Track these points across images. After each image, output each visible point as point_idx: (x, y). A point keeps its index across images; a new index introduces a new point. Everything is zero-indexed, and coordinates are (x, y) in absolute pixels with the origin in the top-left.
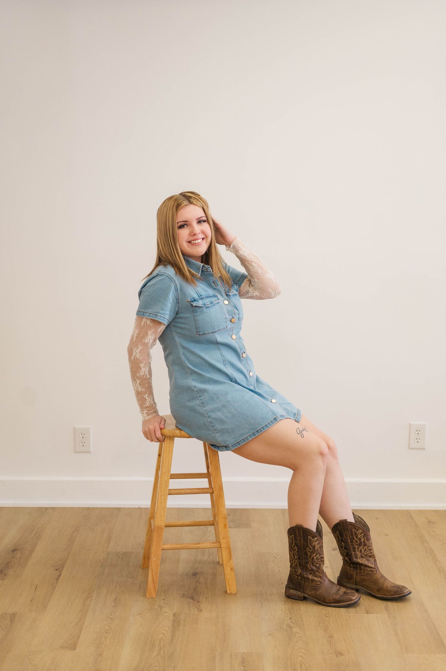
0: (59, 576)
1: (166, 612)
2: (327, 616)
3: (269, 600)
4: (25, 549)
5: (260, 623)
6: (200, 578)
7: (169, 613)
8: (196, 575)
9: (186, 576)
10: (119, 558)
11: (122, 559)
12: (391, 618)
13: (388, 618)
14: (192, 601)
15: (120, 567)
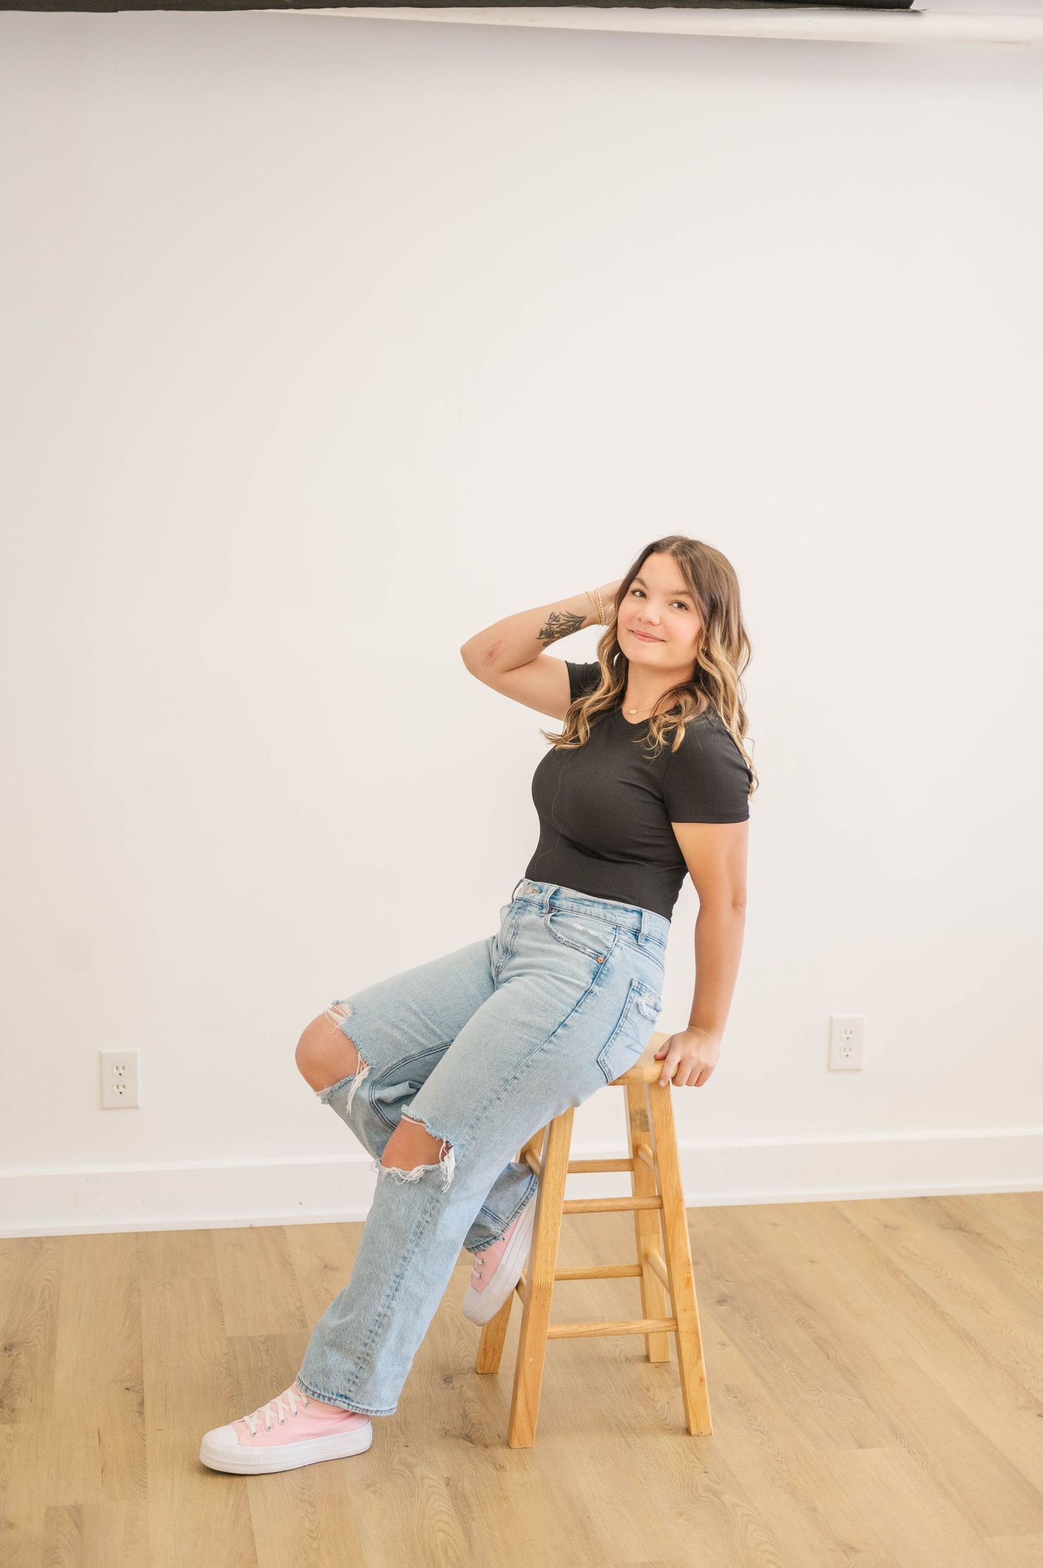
0: (142, 1404)
1: (426, 1478)
2: (780, 1459)
3: (636, 1429)
4: (32, 1344)
5: (646, 1488)
6: (464, 1388)
7: (433, 1479)
8: (451, 1382)
9: (430, 1386)
10: (260, 1352)
11: (267, 1352)
12: (915, 1454)
13: (908, 1454)
14: (470, 1445)
15: (273, 1374)
